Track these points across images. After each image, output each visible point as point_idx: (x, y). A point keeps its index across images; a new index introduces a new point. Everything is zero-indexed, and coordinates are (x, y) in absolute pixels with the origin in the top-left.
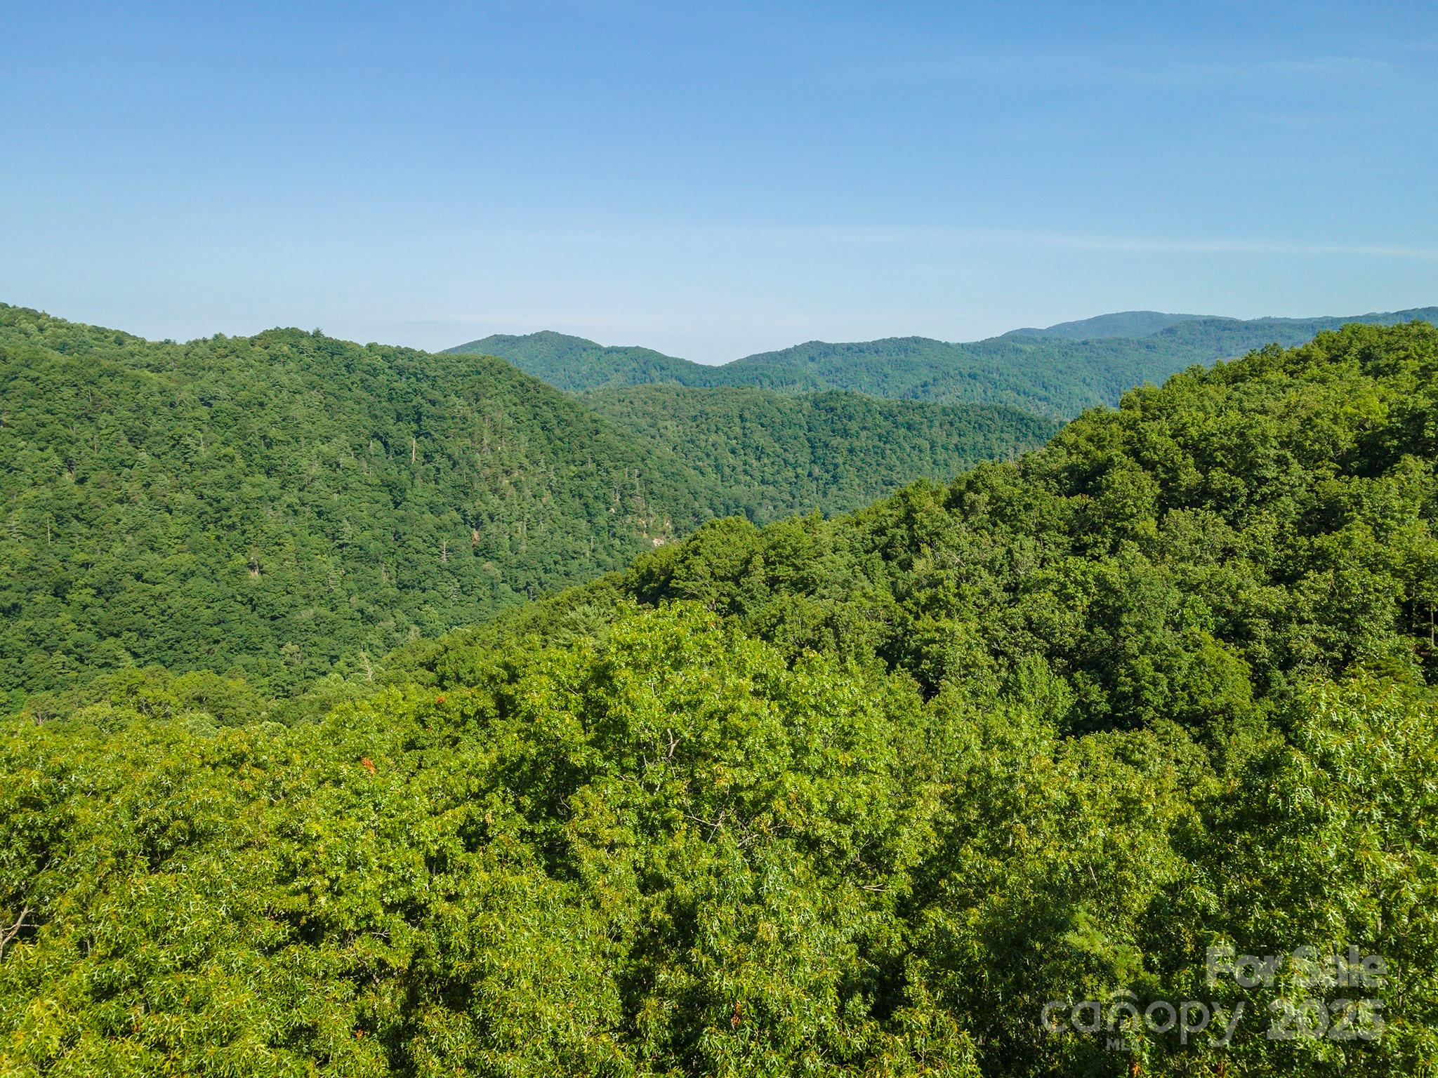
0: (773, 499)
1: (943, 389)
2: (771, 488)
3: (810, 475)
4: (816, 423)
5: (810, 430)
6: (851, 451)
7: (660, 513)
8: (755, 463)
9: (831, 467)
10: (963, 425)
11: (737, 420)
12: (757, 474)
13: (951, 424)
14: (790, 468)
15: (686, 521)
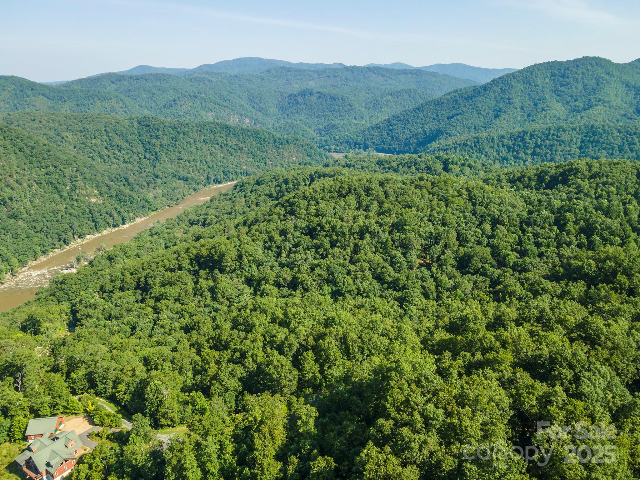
0: (132, 170)
1: (183, 103)
2: (129, 165)
3: (145, 157)
4: (142, 133)
5: (140, 136)
6: (161, 145)
7: (92, 187)
8: (119, 154)
9: (154, 153)
10: (205, 131)
11: (104, 133)
12: (121, 159)
13: (200, 131)
14: (136, 155)
15: (104, 189)
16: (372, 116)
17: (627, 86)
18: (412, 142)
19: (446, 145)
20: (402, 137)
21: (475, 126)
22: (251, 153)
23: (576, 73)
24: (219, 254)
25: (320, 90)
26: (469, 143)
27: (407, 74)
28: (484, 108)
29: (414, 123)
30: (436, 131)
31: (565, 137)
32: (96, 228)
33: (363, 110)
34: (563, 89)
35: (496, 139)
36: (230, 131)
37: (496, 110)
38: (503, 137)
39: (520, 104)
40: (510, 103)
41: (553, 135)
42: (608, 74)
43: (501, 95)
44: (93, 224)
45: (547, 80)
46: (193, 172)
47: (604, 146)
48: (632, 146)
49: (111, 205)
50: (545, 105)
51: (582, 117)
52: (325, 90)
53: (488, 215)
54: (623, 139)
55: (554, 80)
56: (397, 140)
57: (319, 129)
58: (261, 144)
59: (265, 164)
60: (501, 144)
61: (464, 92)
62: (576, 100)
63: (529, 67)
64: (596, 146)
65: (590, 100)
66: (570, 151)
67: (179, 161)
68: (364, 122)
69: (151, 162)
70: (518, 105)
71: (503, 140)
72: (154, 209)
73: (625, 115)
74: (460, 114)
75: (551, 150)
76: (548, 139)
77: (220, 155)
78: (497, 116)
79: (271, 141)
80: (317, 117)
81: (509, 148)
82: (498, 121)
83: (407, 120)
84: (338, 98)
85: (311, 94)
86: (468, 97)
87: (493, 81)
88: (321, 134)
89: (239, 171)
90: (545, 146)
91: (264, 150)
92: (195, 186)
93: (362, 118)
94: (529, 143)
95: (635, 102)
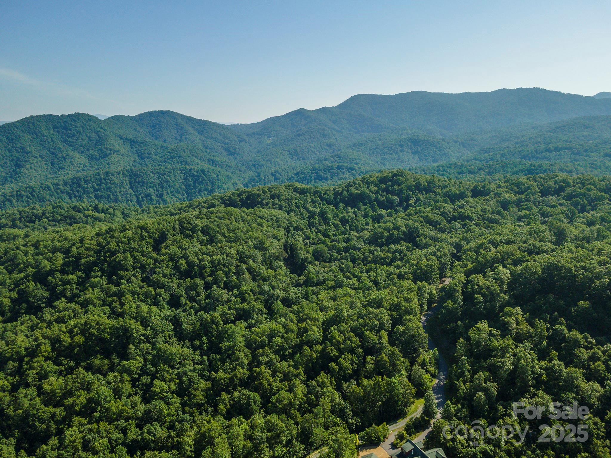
17: (121, 138)
23: (76, 126)
26: (23, 193)
31: (116, 181)
34: (71, 140)
35: (52, 187)
37: (13, 160)
38: (57, 184)
39: (38, 153)
40: (26, 153)
41: (105, 179)
42: (101, 128)
43: (11, 144)
45: (52, 132)
47: (149, 185)
50: (64, 155)
51: (108, 164)
54: (159, 178)
55: (58, 132)
60: (59, 191)
62: (88, 150)
64: (143, 186)
65: (101, 150)
66: (126, 191)
70: (36, 154)
71: (60, 187)
75: (110, 192)
76: (102, 183)
78: (18, 166)
90: (104, 189)
94: (87, 188)
95: (134, 151)
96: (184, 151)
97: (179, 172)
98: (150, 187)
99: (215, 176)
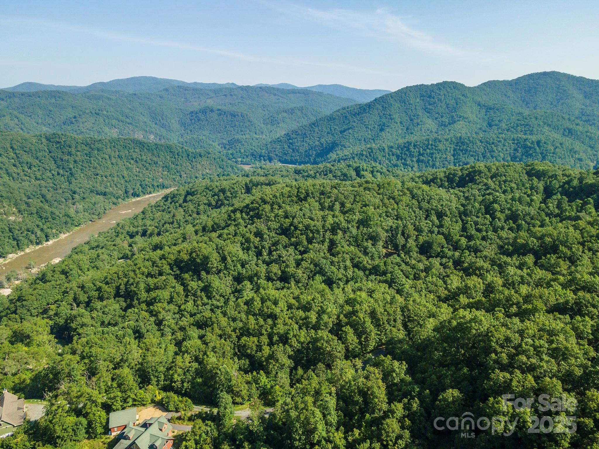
0: (46, 187)
1: (84, 120)
2: (42, 182)
3: (58, 174)
4: (53, 149)
5: (50, 152)
6: (75, 162)
7: (9, 205)
8: (29, 171)
9: (68, 170)
10: (119, 147)
11: (11, 150)
12: (32, 175)
13: (114, 147)
14: (48, 171)
15: (24, 207)
16: (271, 131)
17: (479, 105)
18: (311, 154)
19: (345, 156)
20: (302, 150)
21: (364, 139)
22: (166, 167)
23: (440, 94)
24: (201, 257)
25: (220, 107)
26: (364, 153)
27: (296, 93)
28: (370, 122)
29: (311, 137)
30: (332, 143)
31: (441, 146)
32: (19, 247)
33: (262, 125)
34: (431, 107)
35: (386, 149)
36: (144, 146)
37: (380, 125)
38: (392, 147)
39: (400, 120)
40: (391, 119)
41: (432, 145)
42: (463, 95)
43: (383, 112)
44: (15, 242)
45: (418, 100)
46: (111, 186)
47: (471, 153)
48: (492, 153)
49: (32, 222)
50: (419, 121)
51: (449, 130)
52: (224, 108)
53: (432, 209)
54: (485, 148)
55: (423, 100)
56: (298, 151)
57: (223, 144)
58: (175, 158)
59: (181, 176)
60: (391, 153)
61: (352, 109)
62: (442, 117)
63: (402, 89)
64: (465, 154)
65: (453, 117)
66: (446, 158)
67: (95, 177)
68: (264, 137)
69: (66, 179)
70: (398, 120)
71: (393, 150)
72: (77, 224)
73: (480, 129)
74: (351, 128)
75: (432, 157)
76: (428, 148)
77: (135, 170)
78: (382, 130)
79: (185, 155)
80: (220, 133)
81: (398, 157)
82: (383, 134)
83: (305, 134)
84: (238, 115)
85: (212, 111)
86: (356, 113)
87: (375, 100)
88: (225, 148)
89: (156, 184)
90: (427, 154)
91: (179, 163)
92: (115, 200)
93: (262, 133)
94: (414, 152)
95: (486, 118)
96: (536, 119)
97: (510, 142)
98: (472, 156)
99: (552, 148)
